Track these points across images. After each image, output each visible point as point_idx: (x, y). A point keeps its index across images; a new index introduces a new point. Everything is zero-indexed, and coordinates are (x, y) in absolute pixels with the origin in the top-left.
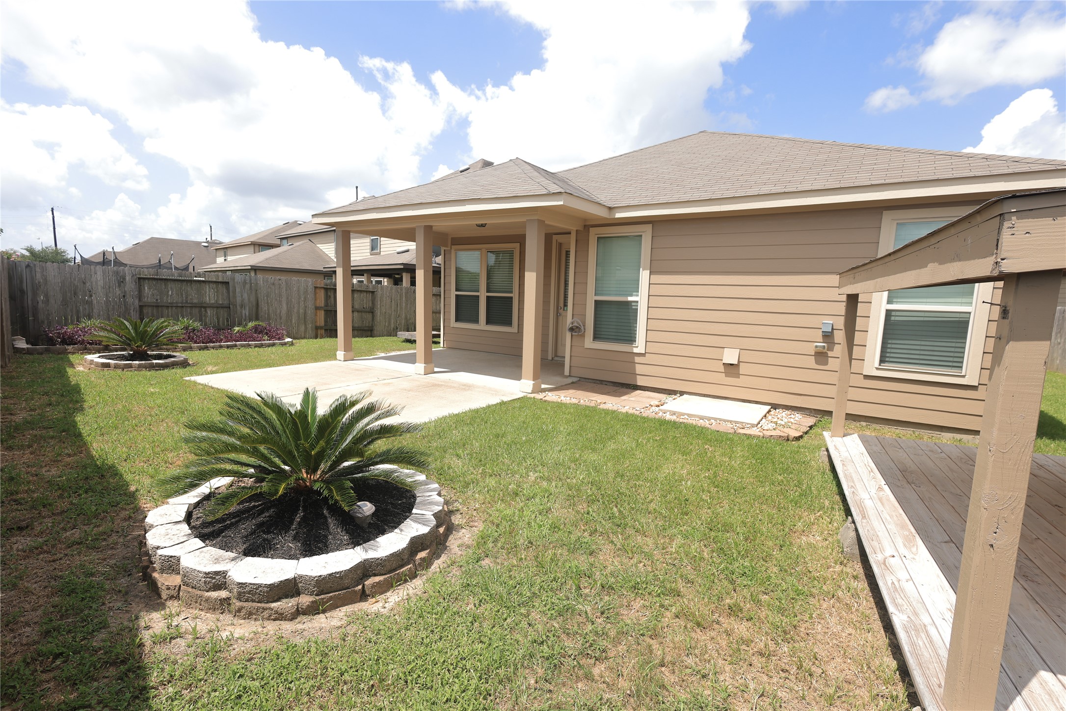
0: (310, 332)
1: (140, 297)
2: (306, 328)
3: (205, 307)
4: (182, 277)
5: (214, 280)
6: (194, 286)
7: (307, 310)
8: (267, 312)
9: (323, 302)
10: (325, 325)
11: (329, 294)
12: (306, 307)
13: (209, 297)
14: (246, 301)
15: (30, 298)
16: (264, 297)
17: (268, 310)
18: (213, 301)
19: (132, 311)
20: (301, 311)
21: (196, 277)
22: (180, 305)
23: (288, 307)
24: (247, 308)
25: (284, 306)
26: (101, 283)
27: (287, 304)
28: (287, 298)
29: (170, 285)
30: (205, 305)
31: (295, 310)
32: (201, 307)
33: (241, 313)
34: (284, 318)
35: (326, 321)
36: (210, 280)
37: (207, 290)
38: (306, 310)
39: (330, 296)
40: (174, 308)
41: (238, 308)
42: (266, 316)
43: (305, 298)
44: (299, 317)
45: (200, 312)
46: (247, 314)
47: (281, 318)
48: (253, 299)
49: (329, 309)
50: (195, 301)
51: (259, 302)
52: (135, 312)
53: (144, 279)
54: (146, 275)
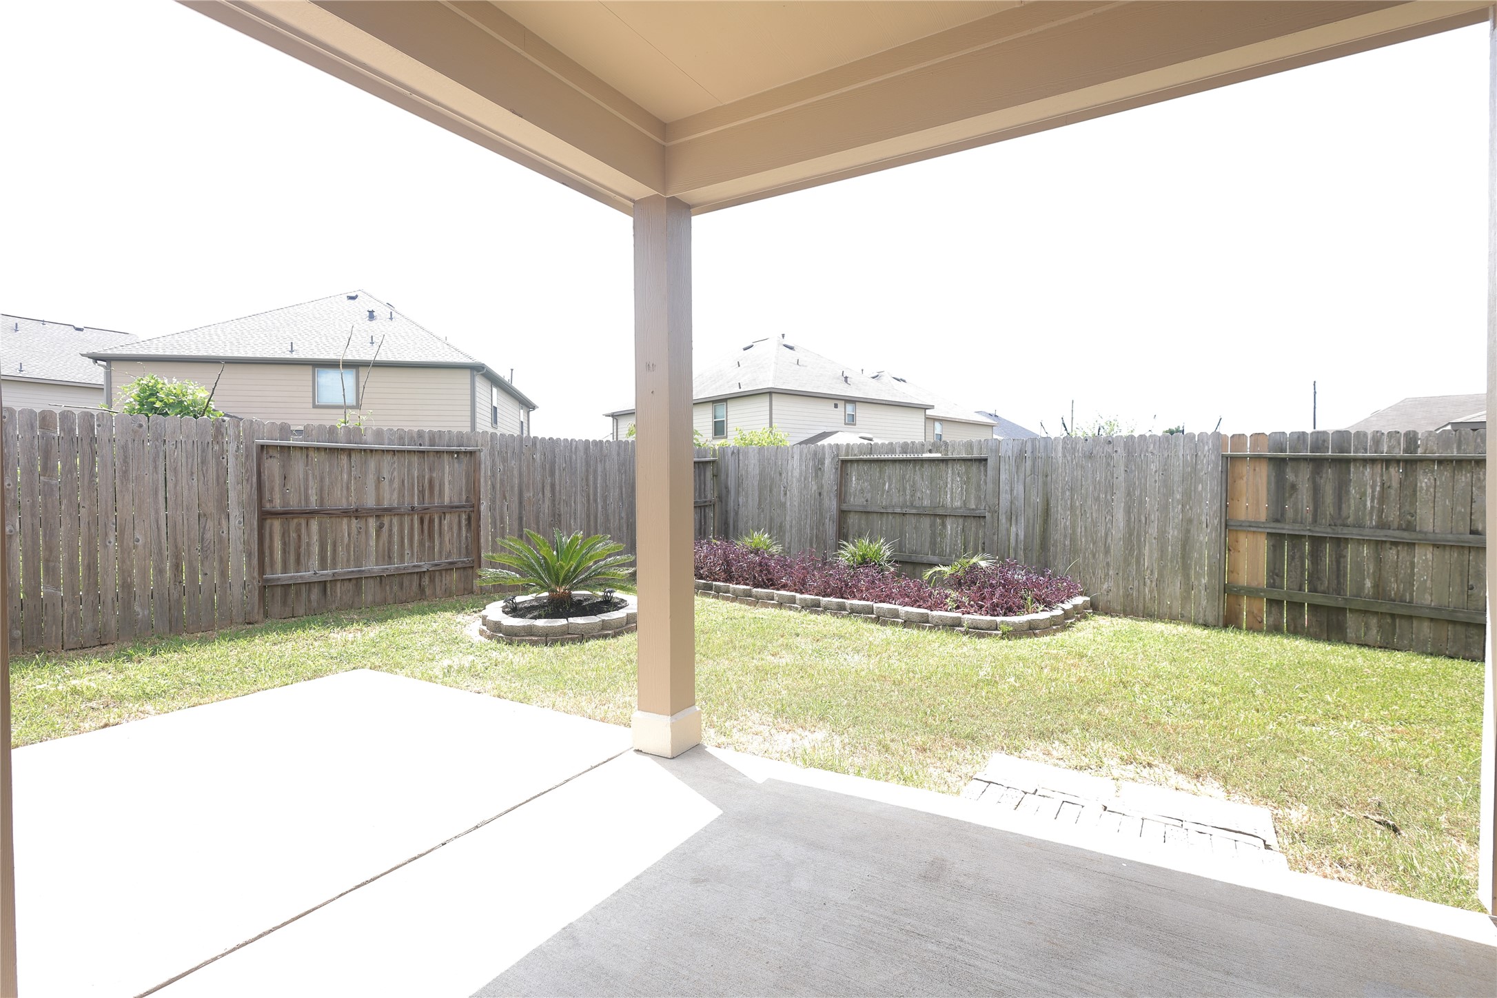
0: (1203, 602)
1: (841, 495)
2: (1188, 587)
3: (943, 517)
4: (906, 453)
5: (964, 456)
6: (927, 470)
7: (1193, 531)
8: (1070, 531)
9: (1265, 505)
10: (1272, 585)
11: (1290, 476)
12: (1190, 521)
13: (952, 493)
14: (1020, 502)
15: (732, 498)
16: (1063, 493)
17: (1074, 527)
18: (958, 504)
19: (827, 521)
20: (1173, 533)
21: (930, 451)
22: (898, 510)
23: (1128, 521)
24: (1022, 520)
25: (1120, 516)
26: (796, 473)
27: (1128, 511)
28: (1129, 494)
29: (889, 470)
30: (940, 512)
31: (1153, 530)
32: (936, 515)
33: (1008, 531)
34: (1117, 547)
35: (1274, 572)
36: (955, 456)
37: (949, 479)
38: (1188, 531)
39: (1294, 487)
40: (891, 517)
41: (1003, 519)
42: (1067, 543)
43: (1187, 495)
44: (1163, 551)
45: (933, 525)
46: (1022, 536)
47: (1107, 552)
48: (1037, 499)
49: (1287, 529)
50: (926, 503)
51: (1052, 504)
52: (831, 522)
53: (852, 461)
54: (855, 455)
